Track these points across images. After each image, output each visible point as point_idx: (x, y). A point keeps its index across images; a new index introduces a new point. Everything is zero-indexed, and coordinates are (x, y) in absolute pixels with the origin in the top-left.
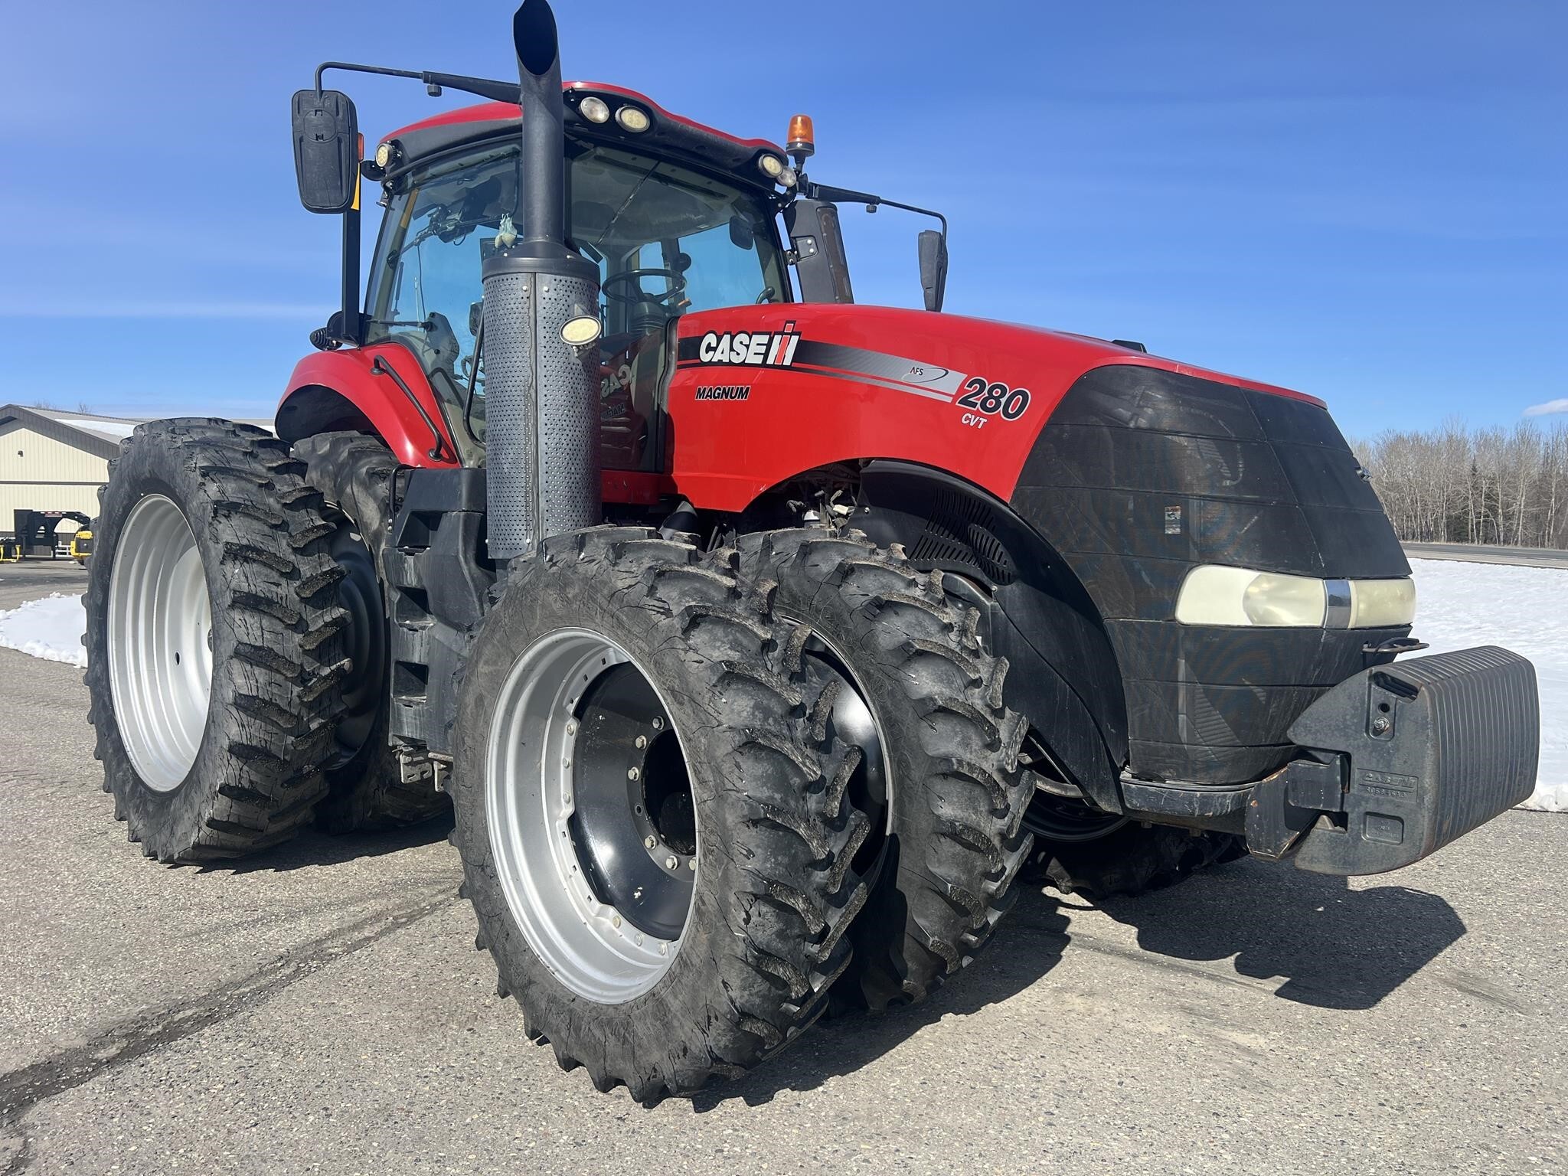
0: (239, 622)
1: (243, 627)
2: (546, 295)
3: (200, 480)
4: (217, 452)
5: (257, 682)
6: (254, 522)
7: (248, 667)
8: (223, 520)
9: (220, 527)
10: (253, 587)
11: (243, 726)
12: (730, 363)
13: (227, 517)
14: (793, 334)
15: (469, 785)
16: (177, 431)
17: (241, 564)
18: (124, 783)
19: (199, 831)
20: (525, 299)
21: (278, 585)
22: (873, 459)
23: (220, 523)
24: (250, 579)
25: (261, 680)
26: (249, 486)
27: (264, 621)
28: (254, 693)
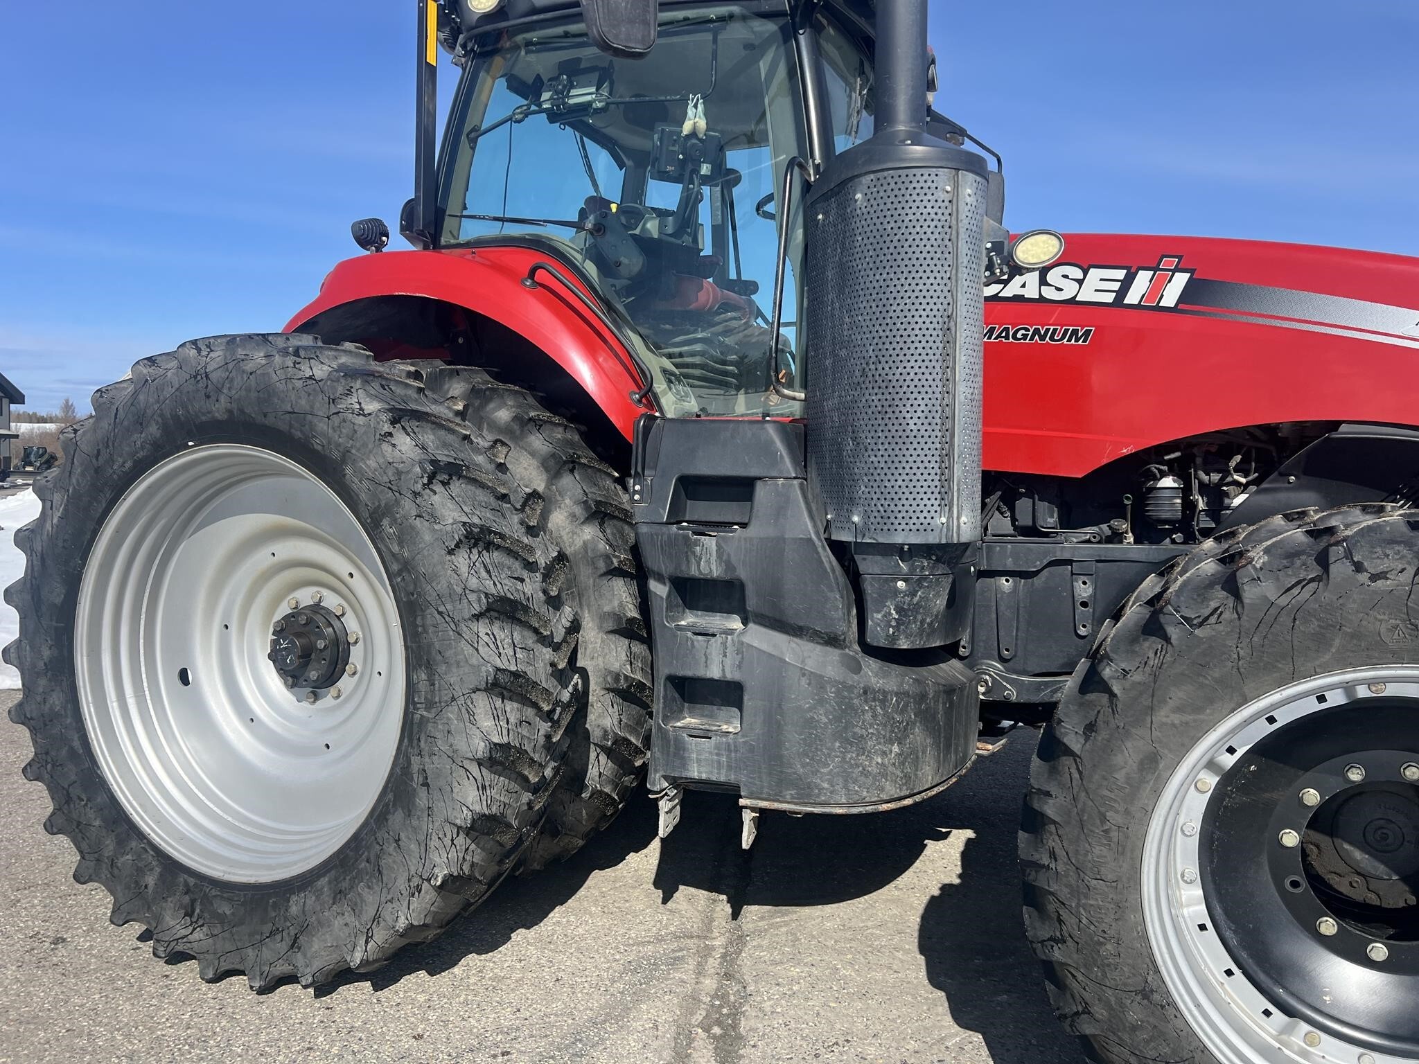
0: (486, 638)
1: (492, 646)
2: (969, 200)
3: (387, 428)
4: (383, 387)
5: (508, 723)
6: (479, 492)
7: (499, 703)
8: (438, 487)
9: (436, 499)
10: (499, 586)
11: (484, 788)
12: (1042, 299)
13: (445, 484)
14: (1177, 269)
15: (1110, 877)
16: (302, 353)
17: (480, 553)
18: (140, 871)
19: (367, 942)
20: (947, 203)
21: (522, 580)
22: (1344, 422)
23: (435, 493)
24: (493, 574)
25: (512, 720)
26: (450, 438)
27: (515, 634)
28: (505, 740)
